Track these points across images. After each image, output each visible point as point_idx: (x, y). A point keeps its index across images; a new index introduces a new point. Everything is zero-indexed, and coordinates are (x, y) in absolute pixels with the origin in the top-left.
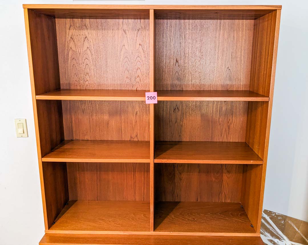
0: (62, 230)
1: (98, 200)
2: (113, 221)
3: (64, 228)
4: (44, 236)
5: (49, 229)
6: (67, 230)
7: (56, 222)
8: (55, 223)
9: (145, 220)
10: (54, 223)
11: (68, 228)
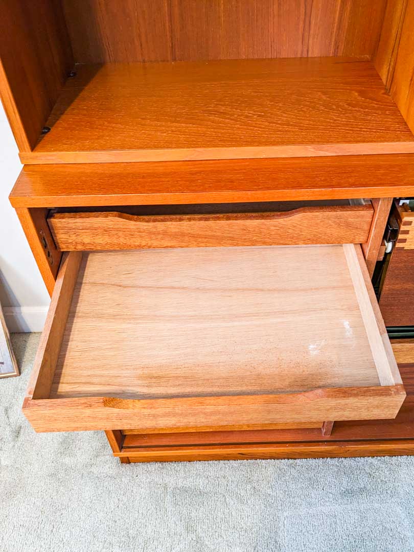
0: (83, 150)
1: (174, 60)
2: (259, 116)
3: (87, 143)
4: (21, 175)
5: (33, 148)
6: (103, 148)
7: (52, 125)
8: (49, 130)
9: (373, 108)
10: (46, 130)
11: (102, 142)
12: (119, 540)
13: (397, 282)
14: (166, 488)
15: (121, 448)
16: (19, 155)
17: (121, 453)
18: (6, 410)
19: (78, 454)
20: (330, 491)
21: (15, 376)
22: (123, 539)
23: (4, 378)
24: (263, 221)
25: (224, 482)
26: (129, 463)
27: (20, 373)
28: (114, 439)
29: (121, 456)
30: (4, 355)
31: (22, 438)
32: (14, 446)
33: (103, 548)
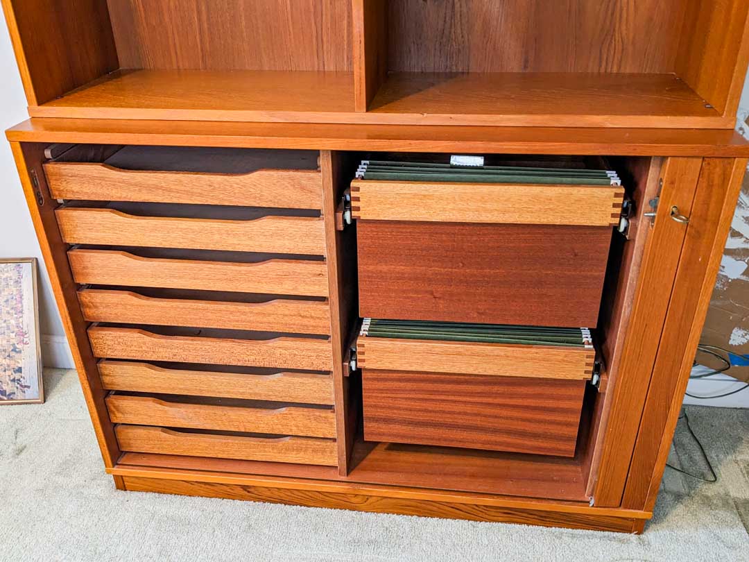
1: (205, 69)
5: (41, 104)
12: (84, 554)
13: (370, 262)
14: (153, 516)
15: (115, 463)
16: (28, 108)
17: (114, 469)
18: (17, 432)
19: (74, 476)
20: (334, 538)
21: (39, 403)
22: (89, 554)
23: (26, 403)
24: (226, 177)
25: (220, 516)
26: (126, 490)
27: (45, 402)
28: (105, 444)
29: (115, 474)
30: (32, 377)
31: (23, 455)
32: (12, 462)
33: (65, 559)
